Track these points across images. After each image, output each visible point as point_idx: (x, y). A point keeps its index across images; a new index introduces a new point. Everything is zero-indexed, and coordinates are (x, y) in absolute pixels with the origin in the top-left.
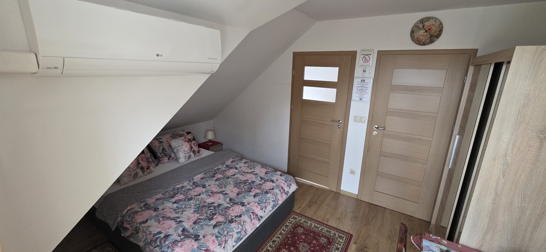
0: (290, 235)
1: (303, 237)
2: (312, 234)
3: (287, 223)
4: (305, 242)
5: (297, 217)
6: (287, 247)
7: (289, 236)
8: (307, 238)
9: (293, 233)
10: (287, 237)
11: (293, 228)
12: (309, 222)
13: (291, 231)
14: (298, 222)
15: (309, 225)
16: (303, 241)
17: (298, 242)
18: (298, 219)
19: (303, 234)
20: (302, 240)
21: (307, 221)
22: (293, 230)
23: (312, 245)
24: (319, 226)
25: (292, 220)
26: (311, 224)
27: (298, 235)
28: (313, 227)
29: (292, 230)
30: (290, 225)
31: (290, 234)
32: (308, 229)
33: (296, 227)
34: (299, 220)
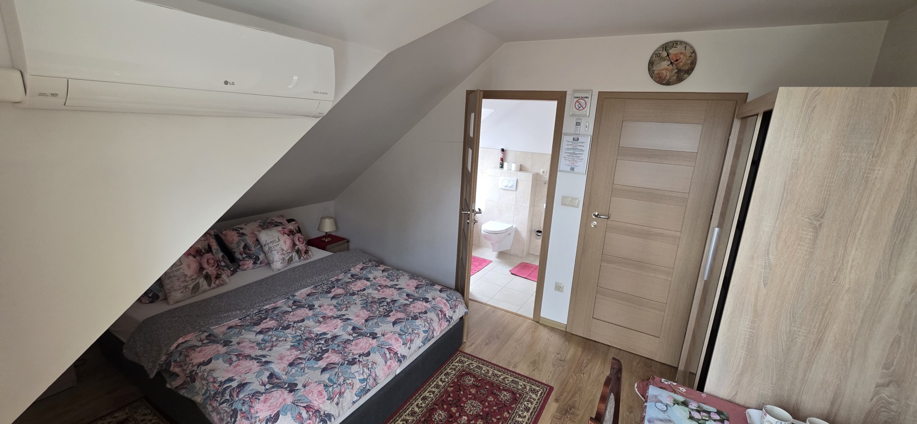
0: (452, 389)
1: (473, 391)
2: (487, 387)
3: (449, 369)
4: (475, 399)
5: (466, 360)
6: (445, 407)
7: (450, 389)
8: (479, 393)
9: (458, 385)
10: (446, 391)
11: (457, 378)
12: (484, 368)
13: (453, 382)
14: (466, 368)
15: (483, 372)
16: (473, 398)
17: (464, 399)
18: (467, 363)
19: (474, 386)
20: (470, 396)
21: (481, 366)
22: (458, 380)
23: (487, 404)
24: (500, 373)
25: (457, 364)
26: (488, 370)
27: (465, 388)
28: (490, 375)
29: (456, 380)
30: (454, 372)
31: (452, 387)
32: (482, 379)
33: (463, 376)
34: (469, 365)
